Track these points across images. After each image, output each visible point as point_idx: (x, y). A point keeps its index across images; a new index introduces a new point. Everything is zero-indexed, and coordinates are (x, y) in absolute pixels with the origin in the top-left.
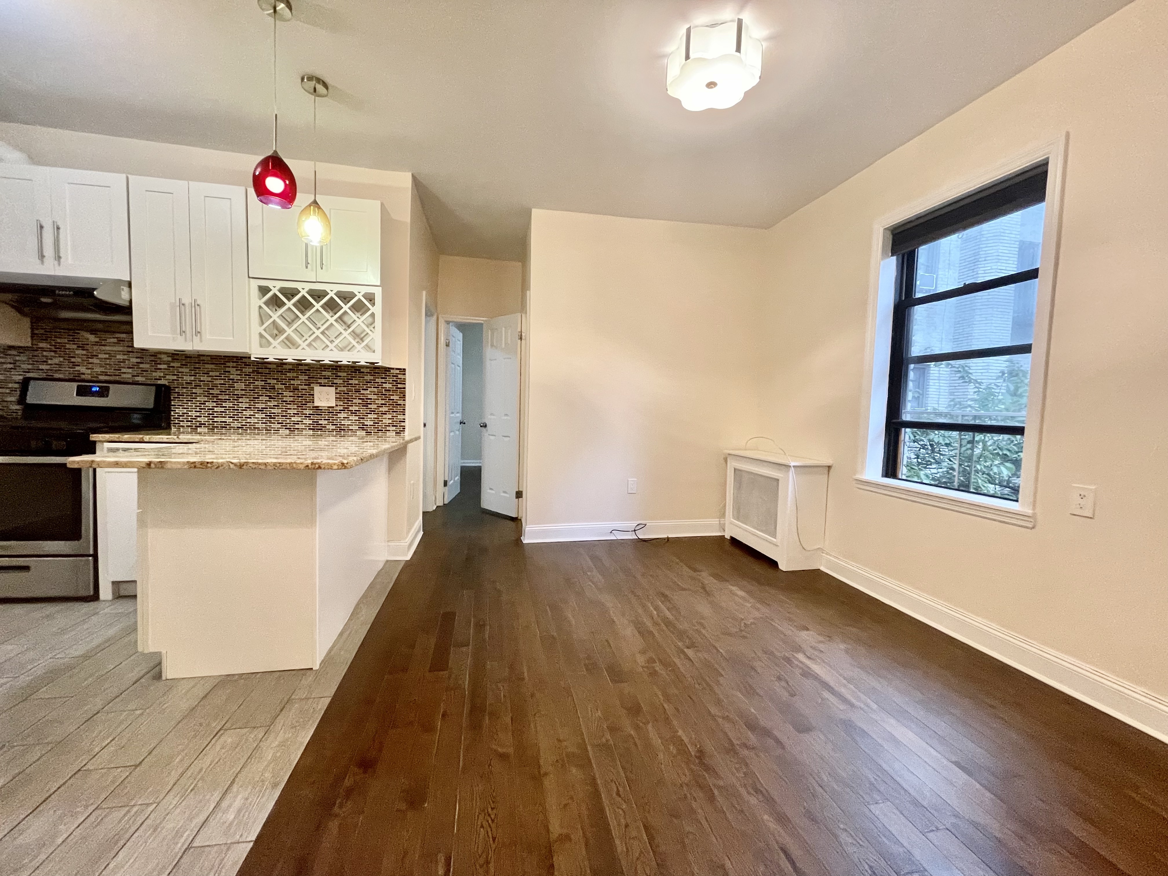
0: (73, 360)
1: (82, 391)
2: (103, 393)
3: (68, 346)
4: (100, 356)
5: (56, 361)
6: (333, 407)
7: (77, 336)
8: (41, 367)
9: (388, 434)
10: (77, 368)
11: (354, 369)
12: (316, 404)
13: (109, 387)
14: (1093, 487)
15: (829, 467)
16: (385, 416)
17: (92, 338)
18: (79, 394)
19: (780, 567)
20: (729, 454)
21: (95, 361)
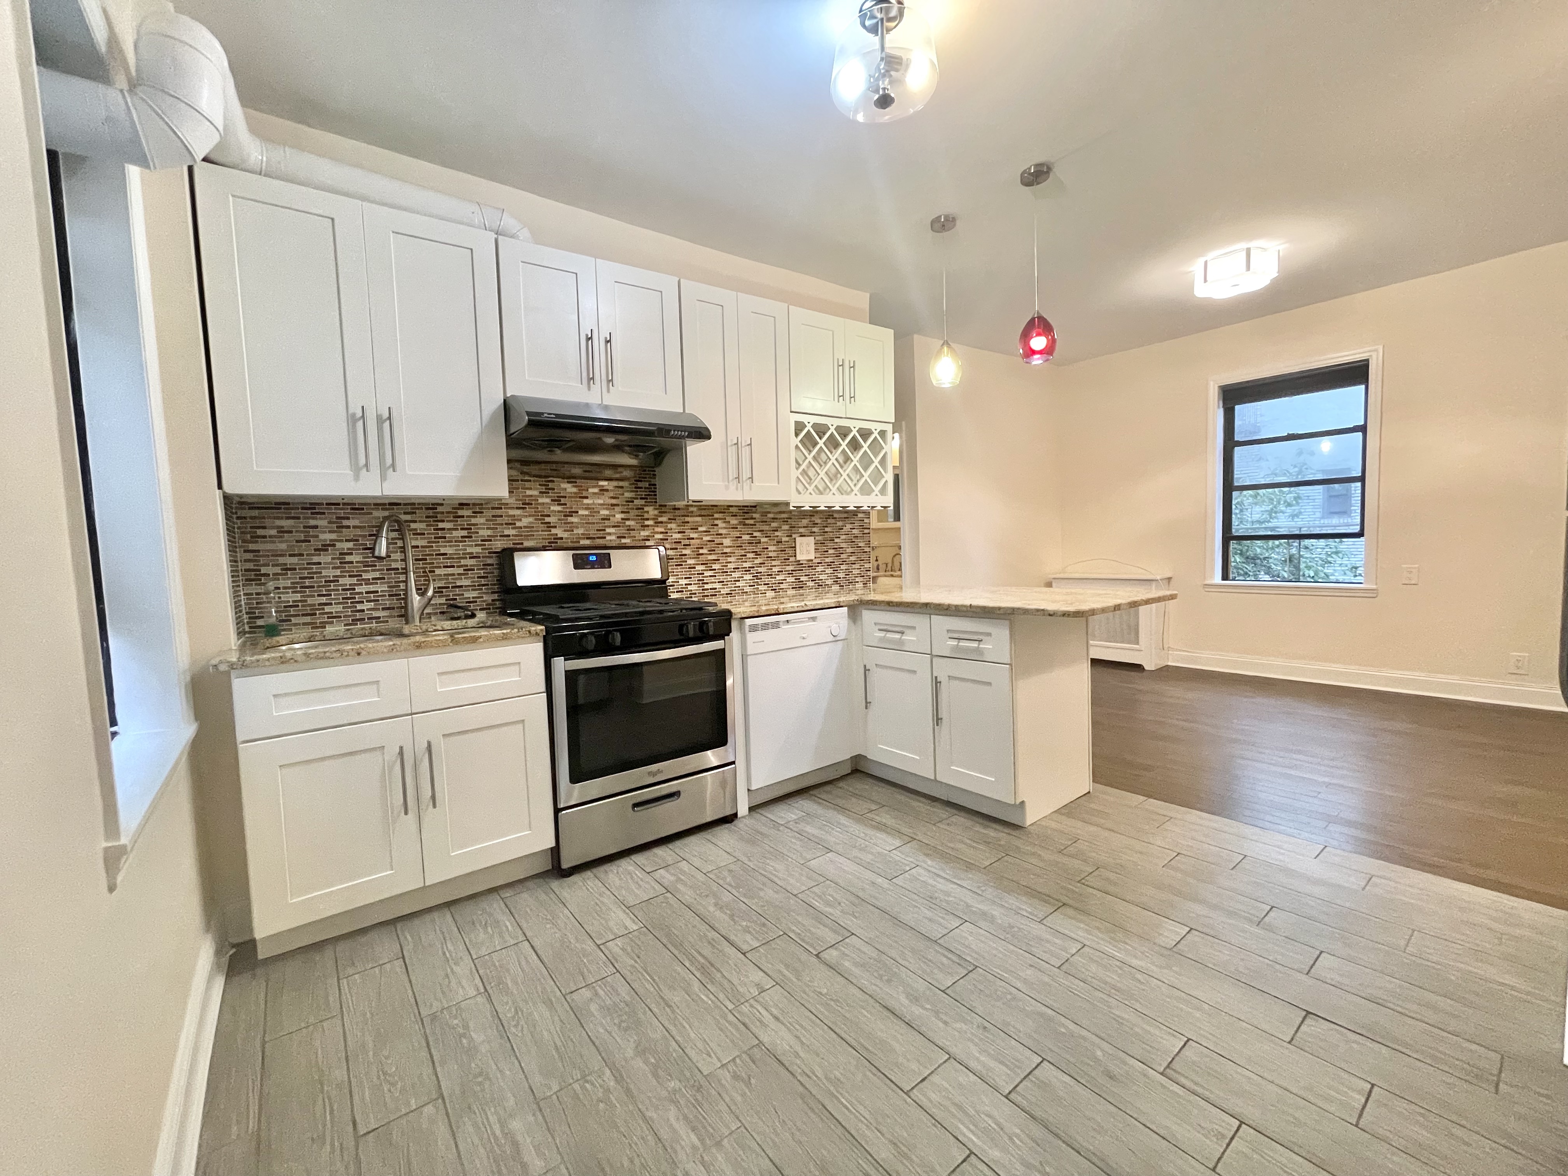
0: (547, 519)
1: (580, 563)
2: (604, 562)
3: (541, 500)
4: (581, 512)
5: (525, 522)
6: (812, 560)
7: (551, 485)
8: (506, 532)
9: (857, 585)
10: (554, 531)
11: (829, 514)
12: (798, 559)
13: (609, 554)
14: (1417, 566)
15: (1169, 579)
16: (854, 566)
17: (570, 488)
18: (577, 566)
19: (1146, 668)
20: (1054, 579)
21: (574, 519)
